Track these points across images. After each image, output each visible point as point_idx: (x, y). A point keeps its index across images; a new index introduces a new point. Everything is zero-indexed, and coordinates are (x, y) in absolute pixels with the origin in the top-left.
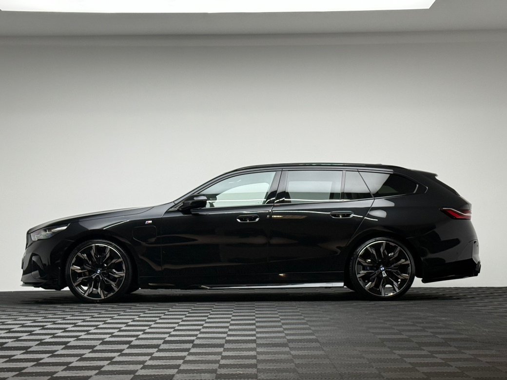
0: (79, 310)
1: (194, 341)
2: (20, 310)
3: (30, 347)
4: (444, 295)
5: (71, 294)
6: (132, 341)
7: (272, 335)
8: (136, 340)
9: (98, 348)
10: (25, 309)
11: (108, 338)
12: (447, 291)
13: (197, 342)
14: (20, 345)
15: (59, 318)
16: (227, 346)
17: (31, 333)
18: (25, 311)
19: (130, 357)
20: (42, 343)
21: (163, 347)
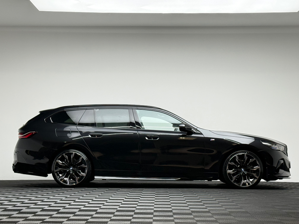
0: (62, 192)
1: (134, 210)
2: (26, 191)
3: (37, 212)
4: (282, 186)
5: (55, 182)
6: (97, 210)
7: (182, 208)
8: (99, 209)
9: (77, 213)
10: (29, 190)
11: (83, 208)
12: (284, 184)
13: (137, 211)
14: (30, 211)
15: (51, 196)
16: (155, 214)
17: (36, 204)
18: (29, 191)
19: (98, 219)
20: (43, 210)
21: (116, 213)
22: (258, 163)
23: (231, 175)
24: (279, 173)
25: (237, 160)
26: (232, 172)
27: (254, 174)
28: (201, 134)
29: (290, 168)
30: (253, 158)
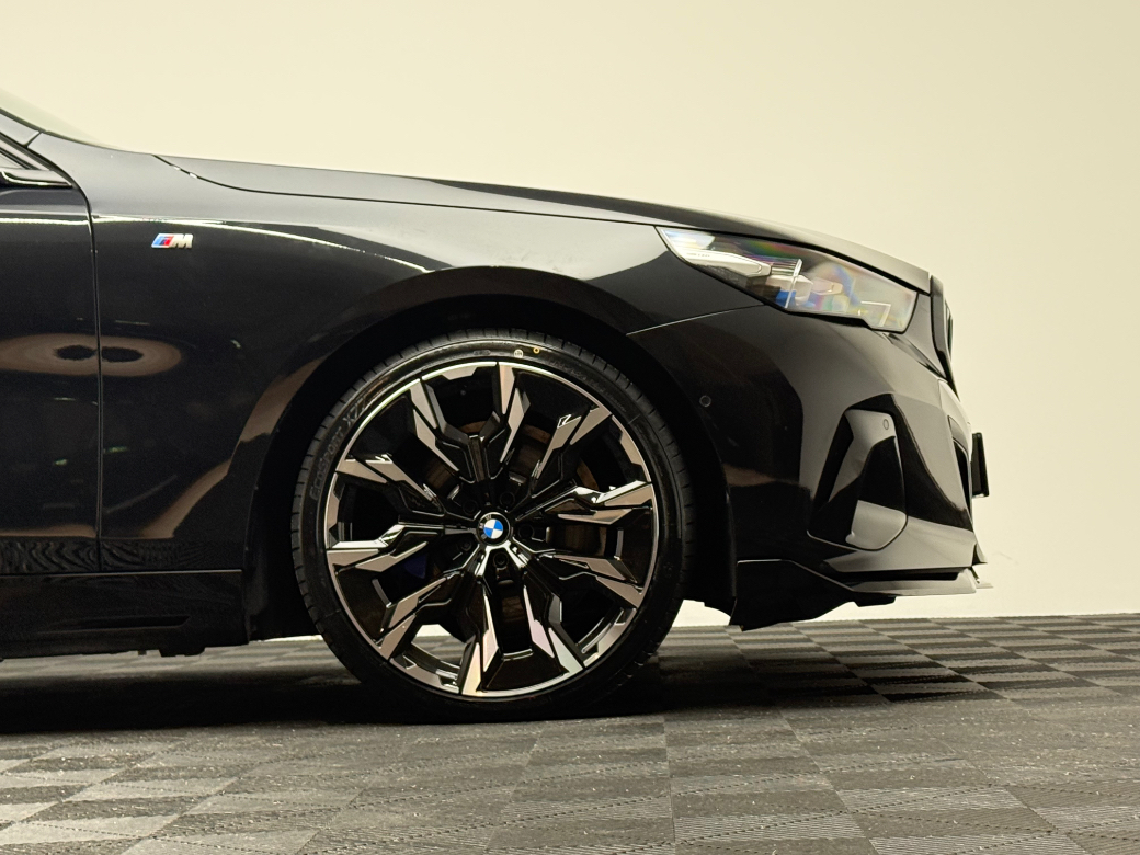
22: (635, 456)
23: (376, 583)
24: (852, 538)
25: (426, 437)
26: (382, 551)
27: (598, 565)
28: (68, 192)
29: (982, 489)
30: (582, 408)
